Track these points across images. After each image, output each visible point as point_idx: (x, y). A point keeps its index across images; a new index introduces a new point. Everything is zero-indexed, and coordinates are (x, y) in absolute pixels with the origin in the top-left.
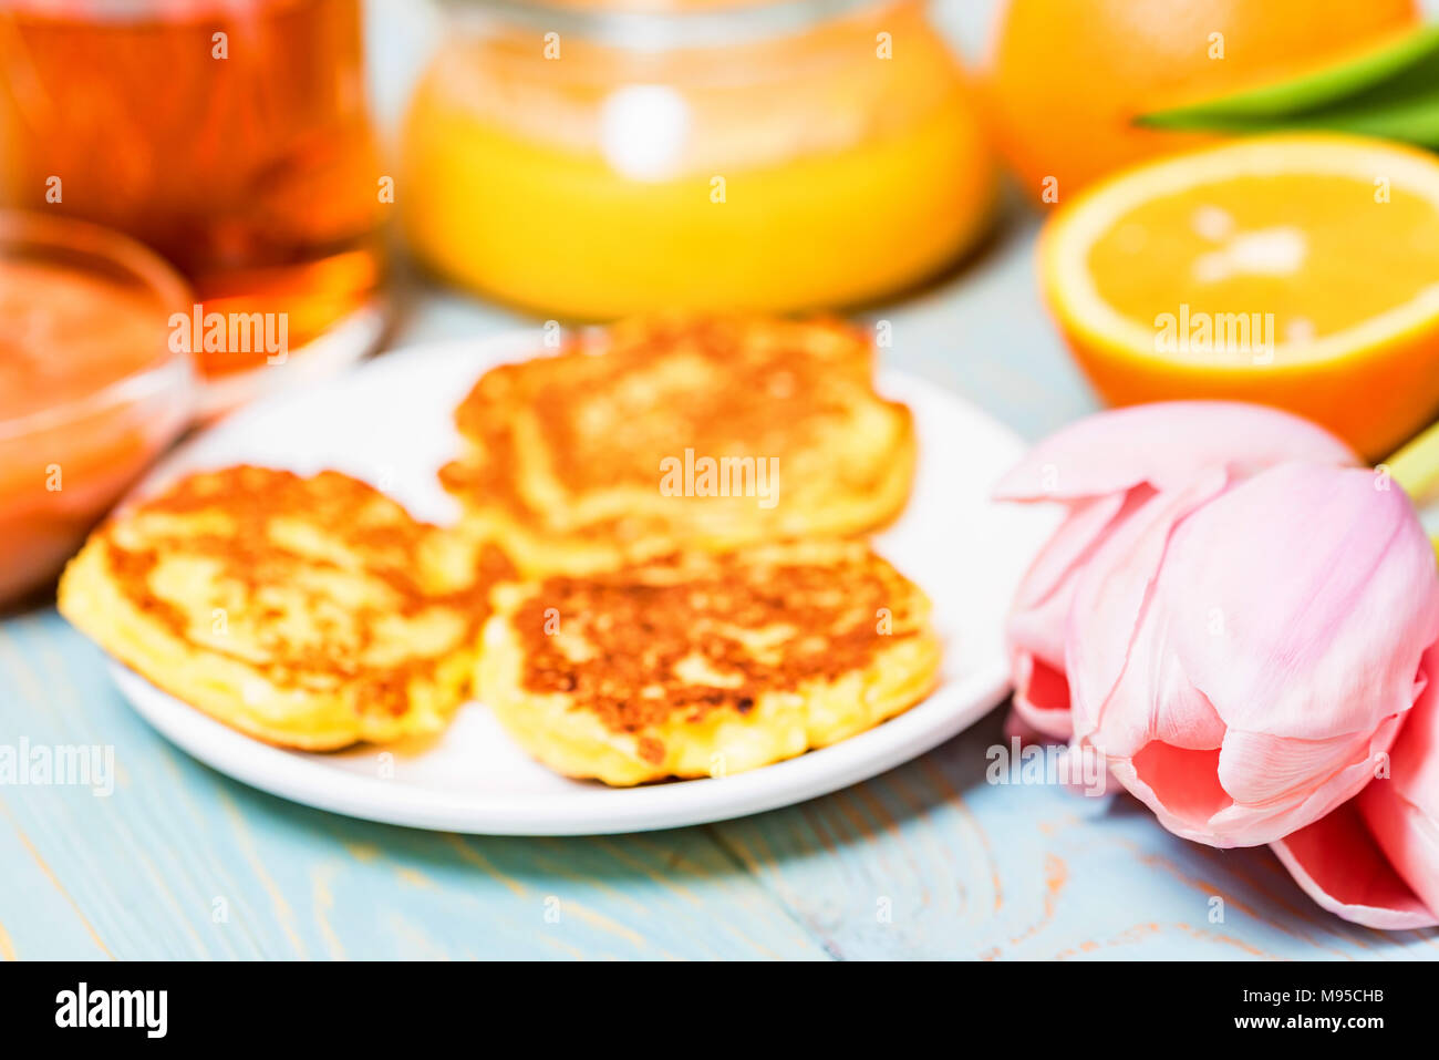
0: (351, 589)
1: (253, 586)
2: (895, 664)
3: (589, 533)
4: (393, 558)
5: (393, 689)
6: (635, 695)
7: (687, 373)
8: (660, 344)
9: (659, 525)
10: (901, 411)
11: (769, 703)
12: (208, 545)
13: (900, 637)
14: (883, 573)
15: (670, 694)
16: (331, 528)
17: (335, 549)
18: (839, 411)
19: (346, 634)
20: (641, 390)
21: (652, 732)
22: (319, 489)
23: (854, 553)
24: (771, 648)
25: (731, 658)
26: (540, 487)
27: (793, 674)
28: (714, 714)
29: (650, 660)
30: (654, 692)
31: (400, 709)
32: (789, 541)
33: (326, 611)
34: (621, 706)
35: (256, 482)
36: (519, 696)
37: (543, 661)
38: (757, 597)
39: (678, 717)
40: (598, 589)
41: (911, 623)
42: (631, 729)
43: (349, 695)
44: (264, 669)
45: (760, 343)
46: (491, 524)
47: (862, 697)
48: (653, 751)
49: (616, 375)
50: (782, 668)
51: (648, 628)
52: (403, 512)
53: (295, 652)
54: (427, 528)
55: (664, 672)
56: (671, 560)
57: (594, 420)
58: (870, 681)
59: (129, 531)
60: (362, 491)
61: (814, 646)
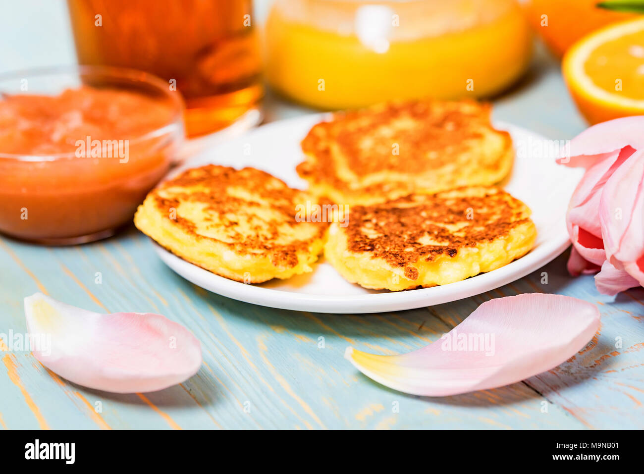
0: (266, 214)
1: (222, 213)
2: (518, 234)
3: (368, 190)
4: (283, 202)
5: (290, 254)
6: (402, 251)
7: (406, 123)
8: (393, 112)
9: (401, 185)
10: (505, 134)
11: (463, 252)
12: (199, 197)
13: (519, 222)
14: (507, 198)
15: (417, 250)
16: (253, 190)
17: (256, 198)
18: (478, 136)
19: (265, 232)
20: (386, 131)
21: (411, 265)
22: (246, 174)
23: (493, 191)
24: (460, 231)
25: (442, 235)
26: (344, 173)
27: (472, 240)
28: (439, 257)
29: (406, 237)
30: (410, 249)
31: (293, 263)
32: (461, 189)
33: (255, 222)
34: (395, 255)
35: (216, 172)
36: (348, 254)
37: (358, 239)
38: (450, 211)
39: (422, 259)
40: (377, 211)
41: (523, 217)
42: (402, 264)
43: (270, 257)
44: (231, 245)
45: (438, 111)
46: (324, 189)
47: (505, 247)
48: (412, 274)
49: (374, 126)
50: (466, 238)
51: (403, 225)
52: (285, 184)
53: (244, 239)
54: (295, 191)
55: (413, 241)
56: (409, 198)
57: (366, 144)
58: (508, 241)
59: (163, 192)
60: (266, 176)
61: (480, 229)
